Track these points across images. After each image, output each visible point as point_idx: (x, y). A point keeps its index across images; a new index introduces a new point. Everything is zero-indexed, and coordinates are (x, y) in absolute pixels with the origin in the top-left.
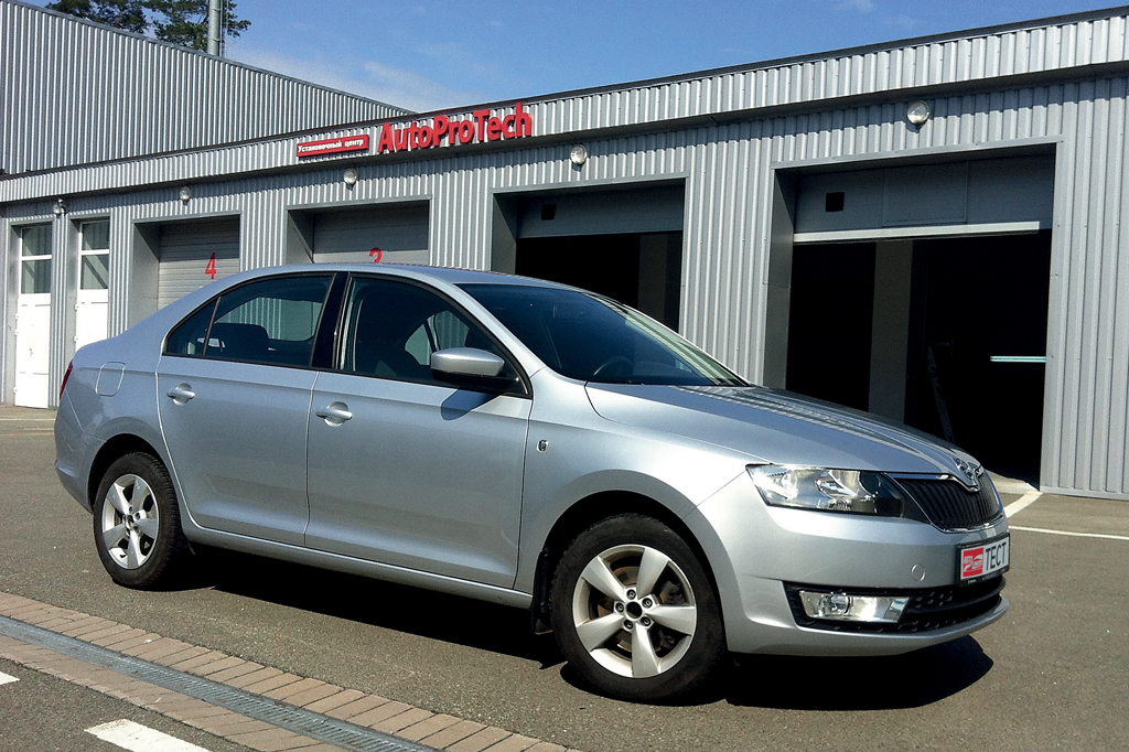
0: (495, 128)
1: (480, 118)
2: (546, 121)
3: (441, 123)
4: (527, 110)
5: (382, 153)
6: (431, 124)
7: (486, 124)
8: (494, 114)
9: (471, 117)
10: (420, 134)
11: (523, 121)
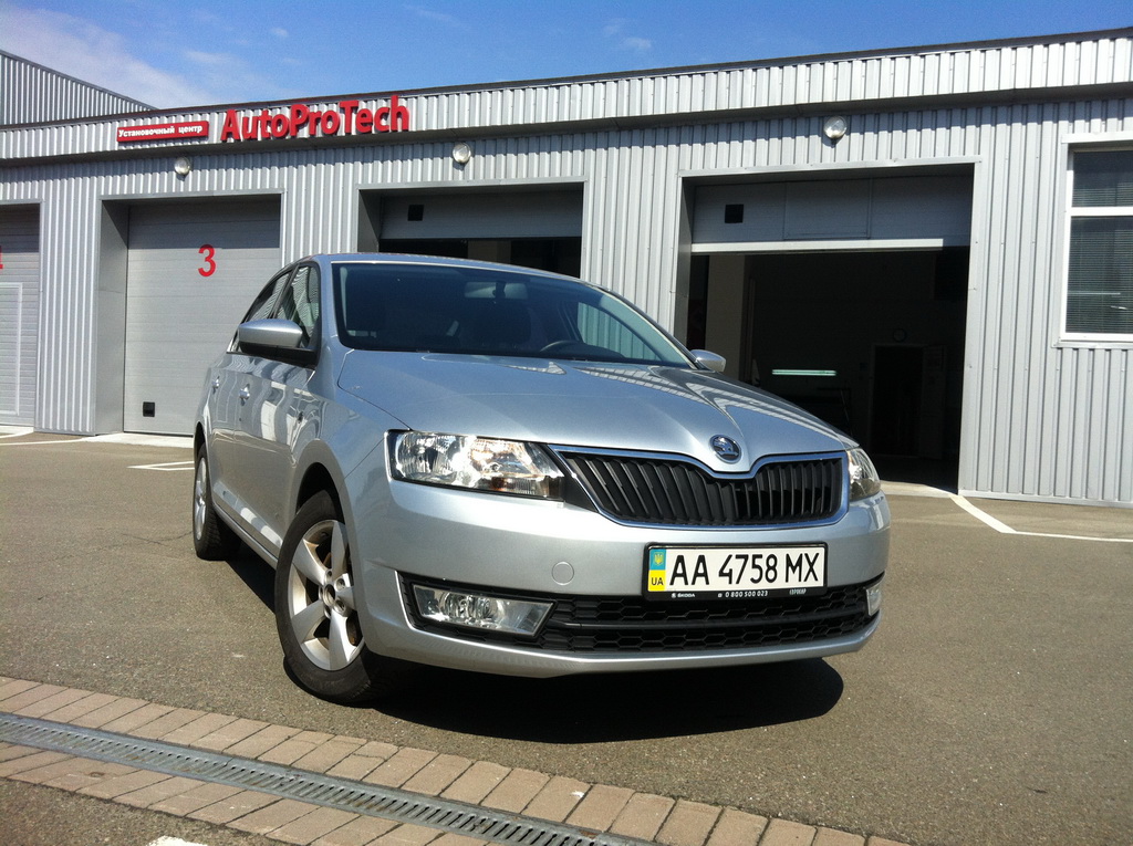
0: (365, 120)
1: (348, 108)
2: (426, 115)
3: (298, 113)
4: (402, 102)
5: (224, 141)
6: (287, 113)
7: (354, 116)
8: (363, 105)
9: (335, 108)
10: (274, 123)
11: (399, 115)
